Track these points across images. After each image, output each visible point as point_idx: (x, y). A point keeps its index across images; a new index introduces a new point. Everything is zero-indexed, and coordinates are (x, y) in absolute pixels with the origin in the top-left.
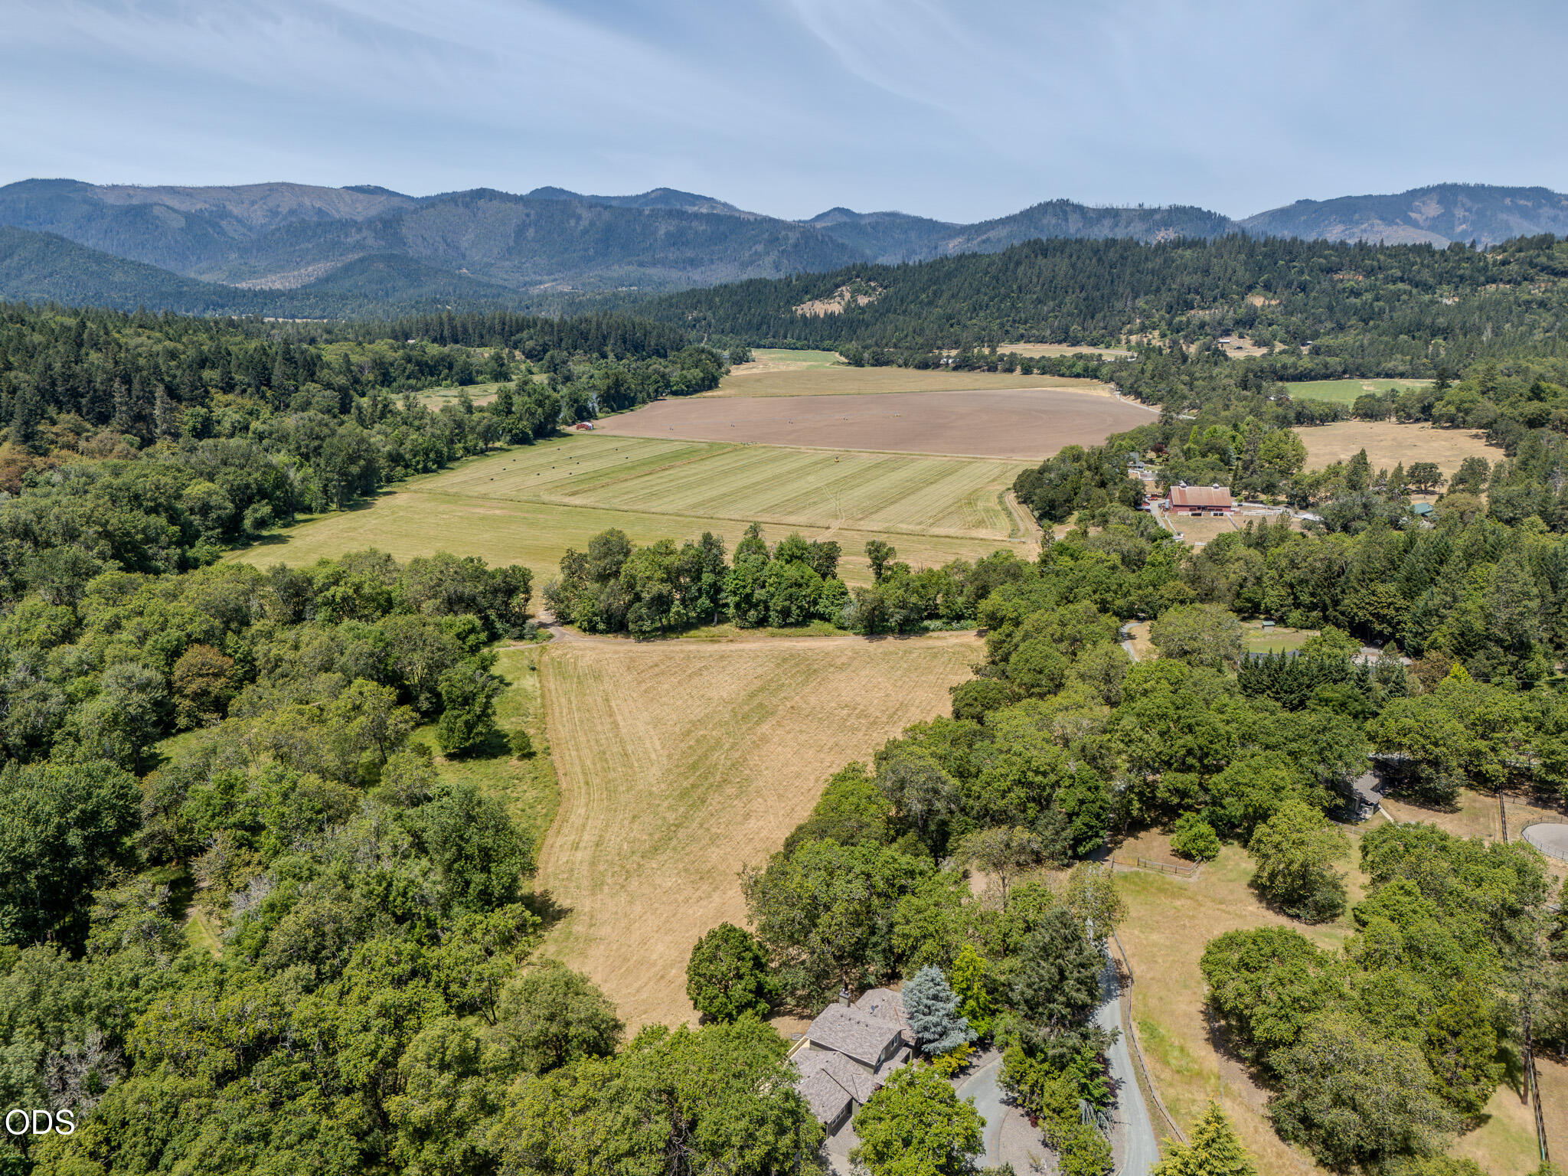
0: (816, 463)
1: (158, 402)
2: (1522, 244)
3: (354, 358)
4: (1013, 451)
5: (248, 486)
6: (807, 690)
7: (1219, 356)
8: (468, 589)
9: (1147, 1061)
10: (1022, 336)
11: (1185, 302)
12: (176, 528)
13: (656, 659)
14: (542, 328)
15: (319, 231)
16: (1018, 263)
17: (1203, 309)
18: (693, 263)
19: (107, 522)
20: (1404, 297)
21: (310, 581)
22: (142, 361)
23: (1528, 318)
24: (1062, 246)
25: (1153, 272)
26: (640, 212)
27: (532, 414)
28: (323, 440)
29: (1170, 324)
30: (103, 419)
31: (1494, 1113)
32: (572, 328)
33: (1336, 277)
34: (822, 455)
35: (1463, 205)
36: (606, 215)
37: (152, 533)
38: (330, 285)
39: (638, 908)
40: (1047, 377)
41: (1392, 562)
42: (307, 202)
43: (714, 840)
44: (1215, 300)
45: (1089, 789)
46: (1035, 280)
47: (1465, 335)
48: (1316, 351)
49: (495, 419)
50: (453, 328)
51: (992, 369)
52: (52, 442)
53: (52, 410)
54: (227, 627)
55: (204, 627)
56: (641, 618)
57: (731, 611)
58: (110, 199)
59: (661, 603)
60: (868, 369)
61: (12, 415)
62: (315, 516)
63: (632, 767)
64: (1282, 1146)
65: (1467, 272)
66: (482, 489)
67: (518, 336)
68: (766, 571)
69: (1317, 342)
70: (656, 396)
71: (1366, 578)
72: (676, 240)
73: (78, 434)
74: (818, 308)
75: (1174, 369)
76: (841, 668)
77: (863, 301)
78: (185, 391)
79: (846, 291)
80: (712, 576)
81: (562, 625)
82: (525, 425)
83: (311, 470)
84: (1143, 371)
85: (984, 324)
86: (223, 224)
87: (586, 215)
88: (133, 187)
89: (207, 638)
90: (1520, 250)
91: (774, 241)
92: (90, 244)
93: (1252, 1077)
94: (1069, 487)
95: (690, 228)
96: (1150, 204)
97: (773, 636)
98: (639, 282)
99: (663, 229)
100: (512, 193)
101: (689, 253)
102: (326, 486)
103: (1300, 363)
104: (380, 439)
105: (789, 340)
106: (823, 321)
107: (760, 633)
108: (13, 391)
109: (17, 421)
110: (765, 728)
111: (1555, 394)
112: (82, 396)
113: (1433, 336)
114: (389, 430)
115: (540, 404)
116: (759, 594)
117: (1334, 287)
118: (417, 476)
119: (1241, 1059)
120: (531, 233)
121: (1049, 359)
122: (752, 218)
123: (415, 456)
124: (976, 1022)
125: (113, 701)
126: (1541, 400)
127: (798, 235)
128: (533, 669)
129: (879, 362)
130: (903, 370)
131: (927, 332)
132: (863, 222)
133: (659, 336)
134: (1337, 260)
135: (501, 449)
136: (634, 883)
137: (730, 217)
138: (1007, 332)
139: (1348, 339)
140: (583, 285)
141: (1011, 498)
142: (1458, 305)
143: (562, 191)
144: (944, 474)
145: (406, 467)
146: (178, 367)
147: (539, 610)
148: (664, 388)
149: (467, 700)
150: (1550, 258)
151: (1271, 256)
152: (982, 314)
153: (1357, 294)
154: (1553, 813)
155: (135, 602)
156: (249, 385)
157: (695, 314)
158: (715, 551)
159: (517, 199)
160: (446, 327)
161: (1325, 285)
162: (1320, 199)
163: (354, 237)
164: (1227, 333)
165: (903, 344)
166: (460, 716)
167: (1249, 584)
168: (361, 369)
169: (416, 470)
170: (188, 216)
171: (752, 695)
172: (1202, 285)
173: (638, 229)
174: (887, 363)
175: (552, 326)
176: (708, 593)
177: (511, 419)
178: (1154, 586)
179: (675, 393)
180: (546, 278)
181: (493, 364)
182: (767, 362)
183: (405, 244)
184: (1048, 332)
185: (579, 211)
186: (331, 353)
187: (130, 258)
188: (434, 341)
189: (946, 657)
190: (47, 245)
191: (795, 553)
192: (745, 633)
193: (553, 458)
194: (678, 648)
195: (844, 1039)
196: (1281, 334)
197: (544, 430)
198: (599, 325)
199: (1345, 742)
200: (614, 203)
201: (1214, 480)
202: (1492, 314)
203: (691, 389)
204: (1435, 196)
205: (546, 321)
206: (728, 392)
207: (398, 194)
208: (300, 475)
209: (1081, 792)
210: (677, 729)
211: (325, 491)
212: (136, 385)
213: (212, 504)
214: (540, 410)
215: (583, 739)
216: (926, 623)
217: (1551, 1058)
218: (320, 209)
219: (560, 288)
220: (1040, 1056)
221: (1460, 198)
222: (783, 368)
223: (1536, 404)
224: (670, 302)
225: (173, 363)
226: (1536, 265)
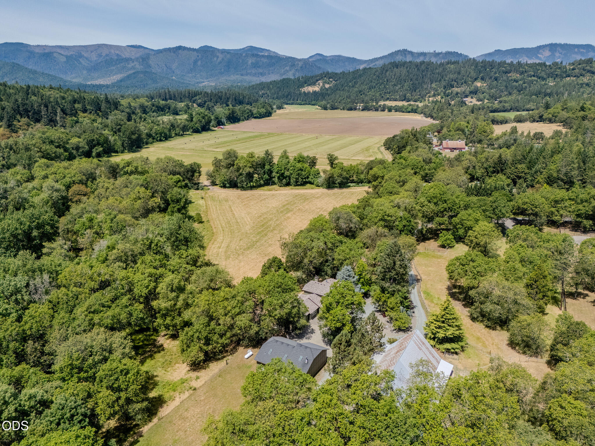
0: (309, 139)
1: (58, 114)
2: (580, 62)
3: (132, 104)
4: (384, 135)
5: (93, 140)
6: (304, 204)
7: (463, 103)
8: (177, 169)
9: (425, 301)
10: (388, 98)
11: (451, 85)
12: (67, 154)
13: (248, 196)
14: (204, 95)
15: (118, 62)
16: (387, 71)
17: (457, 87)
18: (262, 74)
19: (41, 148)
20: (535, 82)
21: (118, 166)
22: (52, 100)
23: (582, 90)
24: (404, 64)
25: (438, 74)
26: (241, 55)
27: (201, 122)
28: (121, 126)
29: (445, 93)
30: (38, 121)
31: (550, 312)
32: (216, 95)
33: (509, 75)
34: (311, 136)
35: (559, 51)
36: (228, 56)
37: (58, 154)
38: (122, 83)
39: (242, 264)
40: (397, 113)
41: (524, 156)
42: (113, 51)
43: (270, 245)
44: (462, 84)
45: (407, 221)
46: (393, 77)
47: (557, 96)
48: (500, 102)
49: (187, 122)
50: (170, 95)
51: (377, 110)
52: (19, 128)
53: (18, 117)
54: (88, 180)
55: (79, 178)
56: (242, 181)
57: (276, 180)
58: (37, 50)
59: (250, 176)
60: (329, 111)
61: (3, 118)
62: (119, 154)
63: (240, 226)
64: (472, 323)
65: (559, 73)
66: (182, 146)
67: (195, 98)
68: (289, 165)
69: (501, 99)
70: (248, 118)
71: (514, 163)
72: (255, 65)
73: (28, 126)
74: (311, 89)
75: (445, 107)
76: (317, 198)
77: (327, 86)
78: (68, 111)
79: (321, 82)
80: (269, 166)
81: (213, 185)
82: (198, 126)
83: (117, 137)
84: (434, 109)
85: (374, 94)
86: (81, 60)
87: (221, 56)
88: (45, 46)
89: (81, 182)
90: (580, 64)
91: (293, 65)
92: (30, 67)
93: (463, 305)
94: (404, 142)
95: (261, 61)
96: (438, 51)
97: (292, 189)
98: (241, 81)
99: (250, 61)
100: (192, 47)
101: (261, 71)
102: (123, 143)
103: (494, 106)
104: (144, 128)
105: (299, 101)
106: (312, 94)
107: (288, 188)
108: (3, 109)
109: (5, 120)
110: (289, 215)
111: (590, 109)
112: (30, 112)
113: (545, 96)
114: (146, 125)
115: (203, 118)
116: (287, 173)
117: (508, 79)
118: (157, 143)
119: (459, 300)
120: (199, 63)
121: (398, 106)
122: (284, 57)
123: (156, 135)
124: (363, 287)
125: (47, 195)
126: (584, 111)
127: (302, 63)
128: (202, 198)
129: (333, 108)
130: (342, 111)
131: (352, 97)
132: (327, 59)
133: (249, 98)
134: (509, 68)
135: (189, 134)
136: (241, 257)
137: (276, 56)
138: (382, 97)
139: (513, 97)
140: (220, 83)
141: (383, 149)
142: (555, 85)
143: (211, 47)
144: (357, 142)
145: (153, 139)
146: (65, 102)
147: (204, 180)
148: (251, 116)
149: (178, 201)
150: (591, 67)
151: (484, 67)
152: (373, 90)
153: (517, 81)
154: (579, 233)
155: (53, 170)
156: (93, 110)
157: (263, 92)
158: (270, 157)
159: (194, 50)
160: (167, 95)
161: (505, 78)
162: (504, 49)
163: (131, 65)
164: (466, 96)
165: (343, 102)
166: (175, 207)
167: (470, 169)
168: (135, 108)
169: (157, 140)
170: (67, 57)
171: (284, 206)
172: (457, 78)
173: (241, 61)
174: (336, 109)
175: (208, 94)
176: (267, 173)
177: (192, 123)
178: (435, 169)
179: (255, 118)
180: (205, 80)
181: (185, 108)
182: (289, 109)
183: (151, 67)
184: (398, 97)
185: (218, 54)
186: (124, 102)
187: (46, 72)
188: (163, 100)
189: (356, 194)
190: (13, 67)
191: (301, 159)
192: (281, 188)
193: (209, 137)
194: (257, 193)
195: (316, 290)
196: (487, 96)
197: (205, 128)
198: (226, 94)
199: (502, 206)
200: (231, 52)
201: (459, 138)
202: (568, 88)
203: (261, 116)
204: (548, 48)
205: (206, 92)
206: (275, 118)
207: (147, 48)
208: (113, 138)
209: (404, 222)
210: (256, 215)
211: (123, 145)
212: (50, 108)
213: (80, 146)
214: (203, 120)
215: (221, 218)
216: (349, 184)
217: (571, 298)
218: (118, 54)
219: (211, 84)
220: (386, 292)
221: (557, 49)
222: (296, 110)
223: (582, 112)
224: (253, 87)
225: (63, 101)
226: (586, 70)
